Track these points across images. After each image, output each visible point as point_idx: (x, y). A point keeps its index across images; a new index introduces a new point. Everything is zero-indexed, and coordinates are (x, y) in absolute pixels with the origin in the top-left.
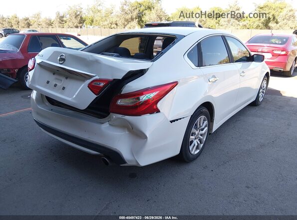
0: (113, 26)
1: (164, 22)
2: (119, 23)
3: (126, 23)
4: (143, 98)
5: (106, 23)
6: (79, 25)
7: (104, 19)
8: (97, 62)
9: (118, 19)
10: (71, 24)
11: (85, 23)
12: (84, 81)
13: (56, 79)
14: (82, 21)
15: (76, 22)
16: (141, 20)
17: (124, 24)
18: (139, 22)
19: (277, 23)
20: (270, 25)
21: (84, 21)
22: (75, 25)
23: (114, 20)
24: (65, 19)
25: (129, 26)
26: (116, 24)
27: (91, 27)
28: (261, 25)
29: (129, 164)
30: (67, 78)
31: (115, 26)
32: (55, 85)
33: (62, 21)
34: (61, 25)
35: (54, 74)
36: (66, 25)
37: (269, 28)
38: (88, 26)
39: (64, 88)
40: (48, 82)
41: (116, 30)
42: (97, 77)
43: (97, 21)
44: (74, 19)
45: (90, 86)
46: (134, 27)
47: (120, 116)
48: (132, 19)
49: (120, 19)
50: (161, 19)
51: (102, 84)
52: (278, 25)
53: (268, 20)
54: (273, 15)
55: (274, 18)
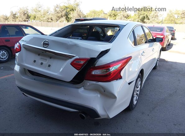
0: (49, 20)
1: (82, 18)
2: (54, 19)
3: (58, 19)
4: (112, 69)
5: (45, 19)
6: (26, 20)
7: (43, 16)
8: (76, 45)
9: (52, 16)
10: (21, 19)
11: (30, 18)
12: (66, 60)
13: (41, 58)
14: (28, 17)
15: (24, 18)
16: (68, 17)
17: (57, 19)
18: (66, 18)
19: (149, 19)
20: (145, 20)
21: (30, 17)
22: (24, 19)
23: (50, 17)
24: (16, 16)
25: (60, 20)
26: (52, 19)
27: (34, 21)
28: (140, 20)
29: (102, 117)
30: (51, 58)
31: (51, 21)
32: (42, 64)
33: (15, 17)
34: (14, 19)
35: (39, 55)
36: (17, 20)
37: (144, 22)
38: (32, 20)
39: (49, 66)
40: (35, 61)
41: (51, 23)
42: (77, 57)
43: (38, 17)
44: (23, 16)
45: (72, 64)
46: (63, 21)
47: (94, 82)
48: (62, 16)
49: (54, 16)
50: (80, 16)
51: (82, 62)
52: (150, 21)
53: (144, 18)
54: (146, 15)
55: (147, 17)
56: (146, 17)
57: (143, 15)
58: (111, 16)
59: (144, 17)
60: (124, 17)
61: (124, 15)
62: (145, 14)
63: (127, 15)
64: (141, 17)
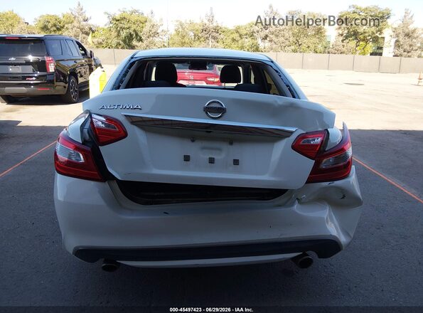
13: (203, 148)
19: (141, 40)
20: (134, 43)
28: (121, 42)
30: (231, 143)
32: (212, 161)
35: (193, 140)
39: (236, 162)
40: (187, 158)
42: (301, 132)
52: (144, 44)
53: (130, 37)
54: (135, 31)
55: (137, 35)
56: (134, 35)
57: (128, 31)
58: (48, 29)
59: (131, 35)
60: (83, 33)
61: (81, 30)
62: (133, 29)
63: (91, 29)
64: (124, 34)
